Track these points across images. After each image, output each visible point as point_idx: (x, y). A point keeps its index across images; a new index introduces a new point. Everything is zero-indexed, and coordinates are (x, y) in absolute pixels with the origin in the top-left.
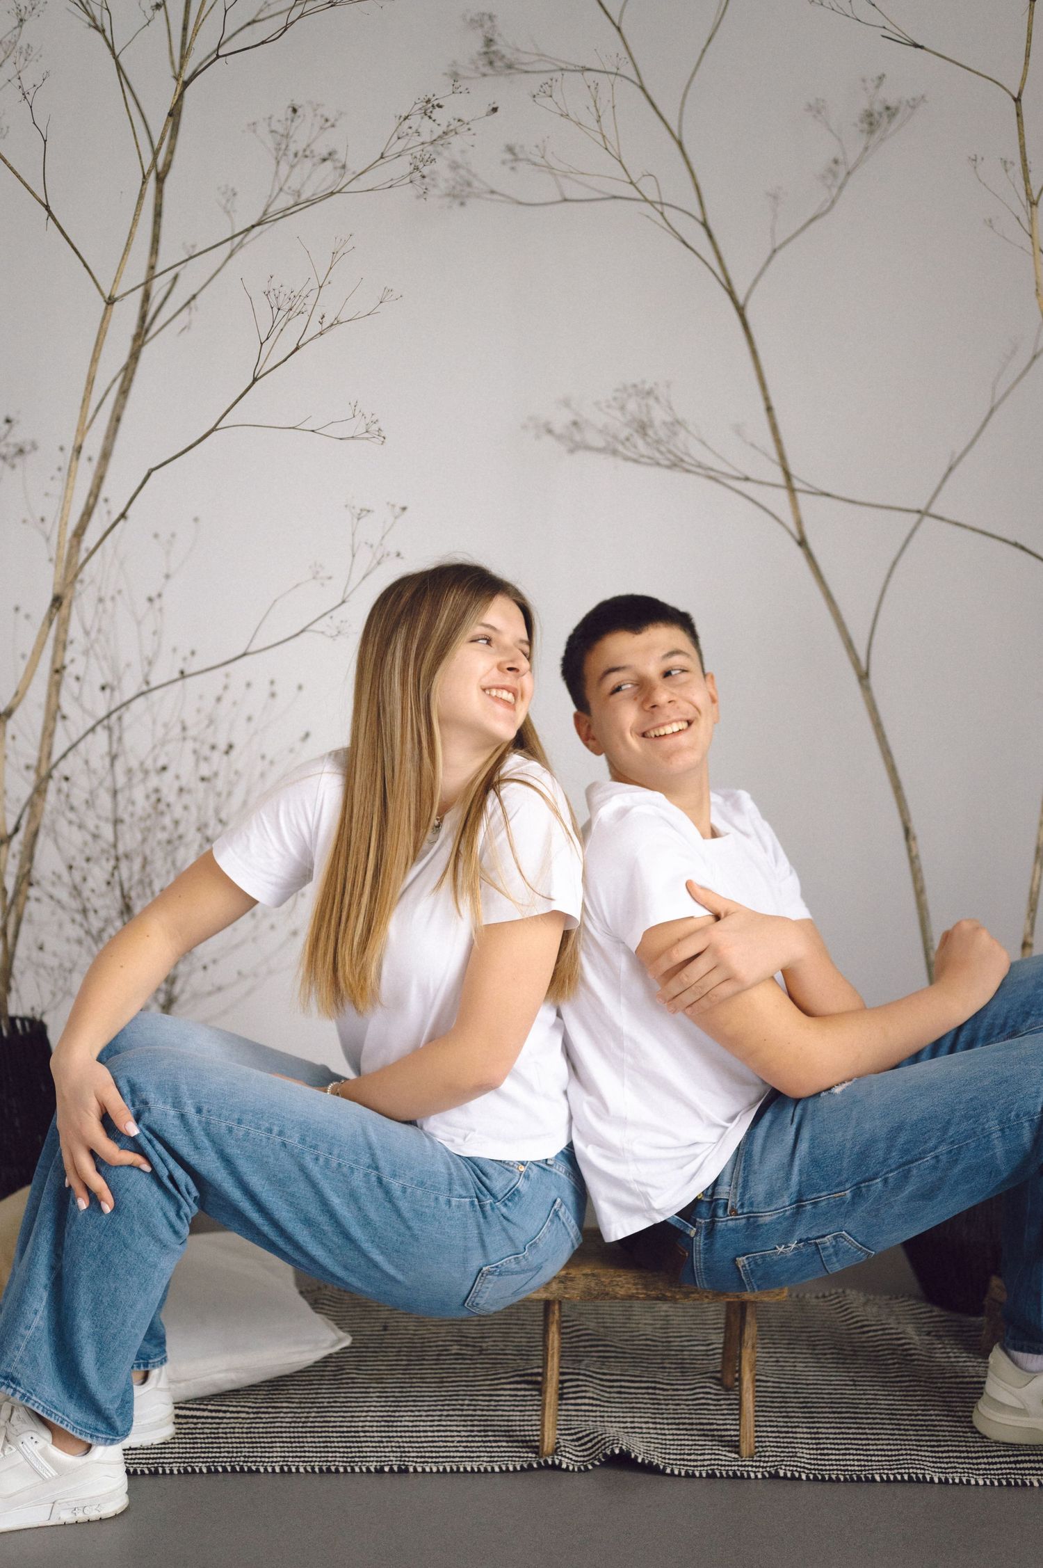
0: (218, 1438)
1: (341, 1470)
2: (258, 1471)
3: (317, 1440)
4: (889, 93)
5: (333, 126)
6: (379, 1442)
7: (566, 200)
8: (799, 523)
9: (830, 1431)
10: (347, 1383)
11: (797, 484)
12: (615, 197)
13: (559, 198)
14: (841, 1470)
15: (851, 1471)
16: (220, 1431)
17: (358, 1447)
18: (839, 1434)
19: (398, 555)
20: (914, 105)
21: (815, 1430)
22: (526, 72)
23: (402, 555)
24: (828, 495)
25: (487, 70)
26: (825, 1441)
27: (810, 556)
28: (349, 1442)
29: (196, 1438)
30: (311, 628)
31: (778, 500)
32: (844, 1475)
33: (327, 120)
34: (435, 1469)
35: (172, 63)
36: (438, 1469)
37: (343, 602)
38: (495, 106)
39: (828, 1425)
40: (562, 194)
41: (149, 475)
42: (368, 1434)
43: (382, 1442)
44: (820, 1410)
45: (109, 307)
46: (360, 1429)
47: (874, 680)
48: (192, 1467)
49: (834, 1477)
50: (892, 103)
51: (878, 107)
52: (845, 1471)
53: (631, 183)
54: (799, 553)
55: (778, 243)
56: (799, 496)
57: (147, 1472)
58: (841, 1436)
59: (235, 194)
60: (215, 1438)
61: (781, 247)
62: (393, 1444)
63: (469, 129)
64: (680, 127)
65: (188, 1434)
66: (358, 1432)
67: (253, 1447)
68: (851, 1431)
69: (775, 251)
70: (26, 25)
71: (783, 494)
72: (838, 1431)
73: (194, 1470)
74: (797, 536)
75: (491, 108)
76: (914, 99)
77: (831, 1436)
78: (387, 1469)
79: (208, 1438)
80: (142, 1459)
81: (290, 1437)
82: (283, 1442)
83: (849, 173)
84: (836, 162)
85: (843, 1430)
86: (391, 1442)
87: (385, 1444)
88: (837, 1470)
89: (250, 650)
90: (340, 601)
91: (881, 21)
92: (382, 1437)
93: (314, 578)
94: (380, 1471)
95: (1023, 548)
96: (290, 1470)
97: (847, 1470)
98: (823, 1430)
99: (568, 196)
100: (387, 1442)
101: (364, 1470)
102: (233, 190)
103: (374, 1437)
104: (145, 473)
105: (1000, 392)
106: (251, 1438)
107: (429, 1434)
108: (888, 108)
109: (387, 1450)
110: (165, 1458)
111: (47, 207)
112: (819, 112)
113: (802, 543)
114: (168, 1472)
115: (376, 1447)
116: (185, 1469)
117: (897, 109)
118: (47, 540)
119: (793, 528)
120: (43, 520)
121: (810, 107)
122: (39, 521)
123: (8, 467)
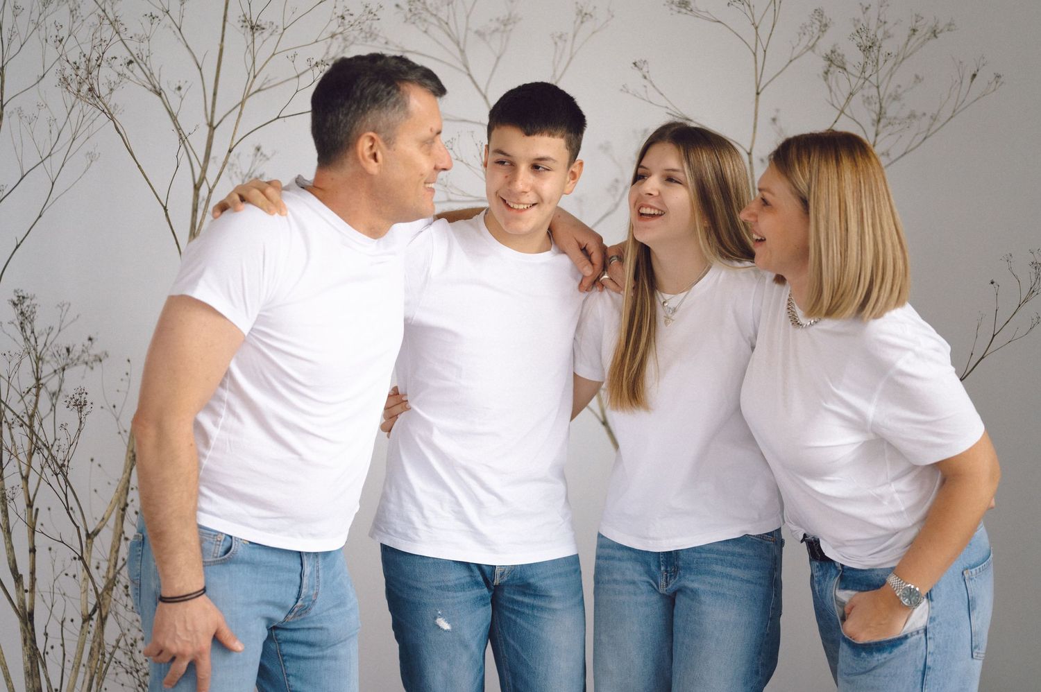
13: (446, 199)
35: (206, 116)
54: (602, 429)
70: (114, 93)
91: (664, 103)
111: (165, 208)
112: (606, 148)
118: (118, 420)
119: (600, 414)
120: (114, 407)
121: (601, 147)
122: (112, 408)
123: (89, 369)
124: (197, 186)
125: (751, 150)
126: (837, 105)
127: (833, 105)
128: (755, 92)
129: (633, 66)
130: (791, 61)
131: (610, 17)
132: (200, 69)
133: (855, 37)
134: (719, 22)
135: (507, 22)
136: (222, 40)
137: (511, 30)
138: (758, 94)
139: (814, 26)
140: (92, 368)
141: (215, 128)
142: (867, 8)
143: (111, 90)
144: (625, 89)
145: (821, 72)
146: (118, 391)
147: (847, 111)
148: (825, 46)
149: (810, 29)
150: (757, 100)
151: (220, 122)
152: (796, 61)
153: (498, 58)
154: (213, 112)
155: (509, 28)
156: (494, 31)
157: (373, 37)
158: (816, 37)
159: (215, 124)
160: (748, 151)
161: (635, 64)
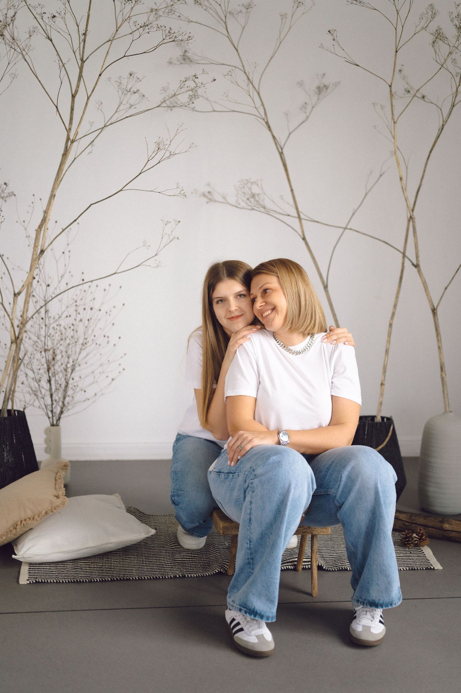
0: (112, 568)
1: (161, 577)
2: (130, 579)
3: (148, 568)
4: (326, 81)
5: (140, 81)
6: (171, 567)
7: (214, 111)
8: (303, 232)
9: (327, 555)
10: (152, 548)
11: (302, 216)
12: (234, 111)
13: (212, 110)
14: (335, 567)
15: (339, 566)
16: (112, 566)
17: (164, 570)
18: (331, 556)
19: (178, 238)
20: (337, 84)
21: (322, 555)
22: (198, 63)
23: (179, 238)
24: (318, 222)
25: (183, 62)
26: (326, 558)
27: (307, 244)
28: (160, 568)
29: (103, 569)
30: (143, 264)
31: (295, 223)
32: (337, 568)
33: (138, 79)
34: (195, 576)
36: (196, 576)
37: (156, 255)
38: (214, 78)
39: (326, 553)
40: (213, 108)
41: (90, 206)
42: (167, 565)
43: (173, 567)
44: (322, 549)
45: (72, 144)
46: (164, 563)
47: (330, 288)
48: (104, 579)
49: (333, 569)
50: (327, 84)
51: (322, 85)
52: (336, 566)
53: (256, 108)
54: (302, 242)
55: (291, 130)
56: (303, 221)
57: (88, 581)
58: (331, 557)
59: (102, 104)
60: (111, 569)
61: (292, 132)
62: (177, 568)
63: (204, 86)
64: (259, 88)
65: (100, 567)
66: (163, 564)
67: (125, 571)
68: (334, 555)
69: (290, 134)
71: (297, 220)
72: (330, 555)
73: (105, 580)
74: (302, 236)
75: (213, 79)
76: (336, 83)
77: (328, 557)
78: (178, 576)
79: (108, 569)
80: (84, 576)
81: (138, 567)
82: (136, 569)
83: (313, 107)
84: (306, 103)
85: (332, 555)
86: (176, 567)
87: (174, 568)
88: (334, 567)
89: (117, 272)
90: (155, 255)
92: (172, 565)
93: (144, 246)
94: (175, 577)
95: (387, 243)
96: (142, 578)
97: (337, 566)
98: (325, 555)
99: (215, 110)
100: (174, 567)
101: (169, 577)
102: (101, 102)
103: (169, 566)
104: (89, 205)
105: (369, 188)
106: (124, 568)
107: (189, 564)
108: (325, 86)
109: (174, 570)
110: (93, 576)
111: (57, 107)
112: (301, 85)
113: (304, 239)
114: (96, 581)
115: (170, 569)
116: (102, 579)
117: (328, 86)
118: (26, 229)
119: (301, 233)
120: (24, 222)
121: (298, 83)
122: (23, 222)
123: (4, 201)
124: (74, 95)
125: (391, 84)
126: (439, 61)
127: (437, 62)
128: (395, 51)
129: (328, 32)
130: (415, 34)
131: (313, 5)
132: (78, 26)
133: (454, 20)
134: (375, 9)
135: (248, 7)
136: (89, 10)
137: (250, 12)
138: (396, 52)
139: (429, 14)
140: (6, 201)
141: (84, 62)
142: (458, 5)
143: (30, 36)
144: (322, 46)
145: (431, 41)
146: (28, 212)
147: (444, 66)
148: (433, 27)
149: (426, 16)
150: (396, 55)
151: (88, 58)
152: (417, 34)
153: (243, 28)
154: (83, 52)
155: (249, 10)
156: (239, 12)
157: (173, 12)
158: (429, 21)
159: (84, 59)
160: (390, 85)
161: (329, 31)
